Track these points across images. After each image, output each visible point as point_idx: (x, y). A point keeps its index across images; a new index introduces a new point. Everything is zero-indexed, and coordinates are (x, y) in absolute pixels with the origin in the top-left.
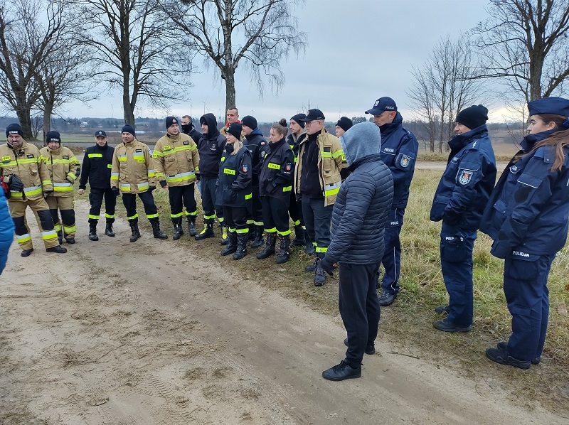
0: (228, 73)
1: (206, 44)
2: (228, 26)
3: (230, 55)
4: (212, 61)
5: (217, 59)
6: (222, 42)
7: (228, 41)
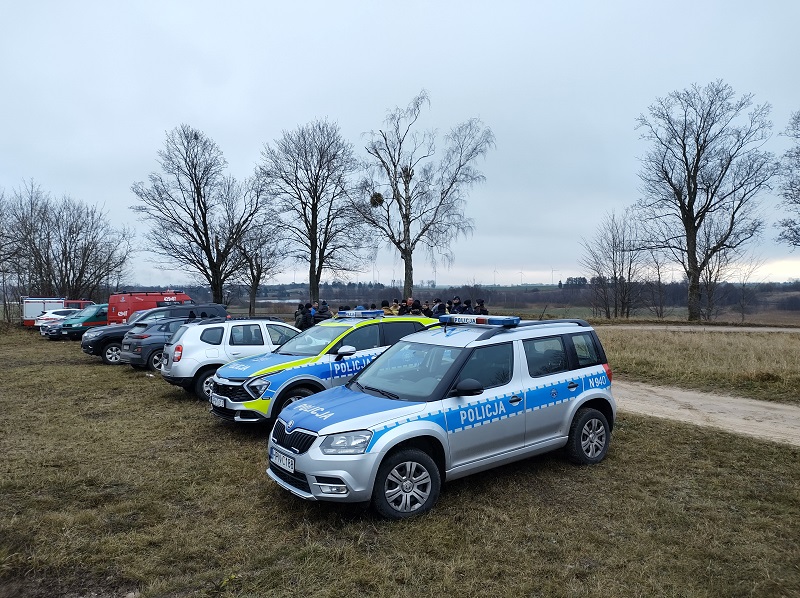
0: (407, 255)
1: (389, 232)
2: (407, 219)
3: (409, 239)
4: (394, 246)
5: (398, 244)
6: (402, 230)
7: (407, 231)
